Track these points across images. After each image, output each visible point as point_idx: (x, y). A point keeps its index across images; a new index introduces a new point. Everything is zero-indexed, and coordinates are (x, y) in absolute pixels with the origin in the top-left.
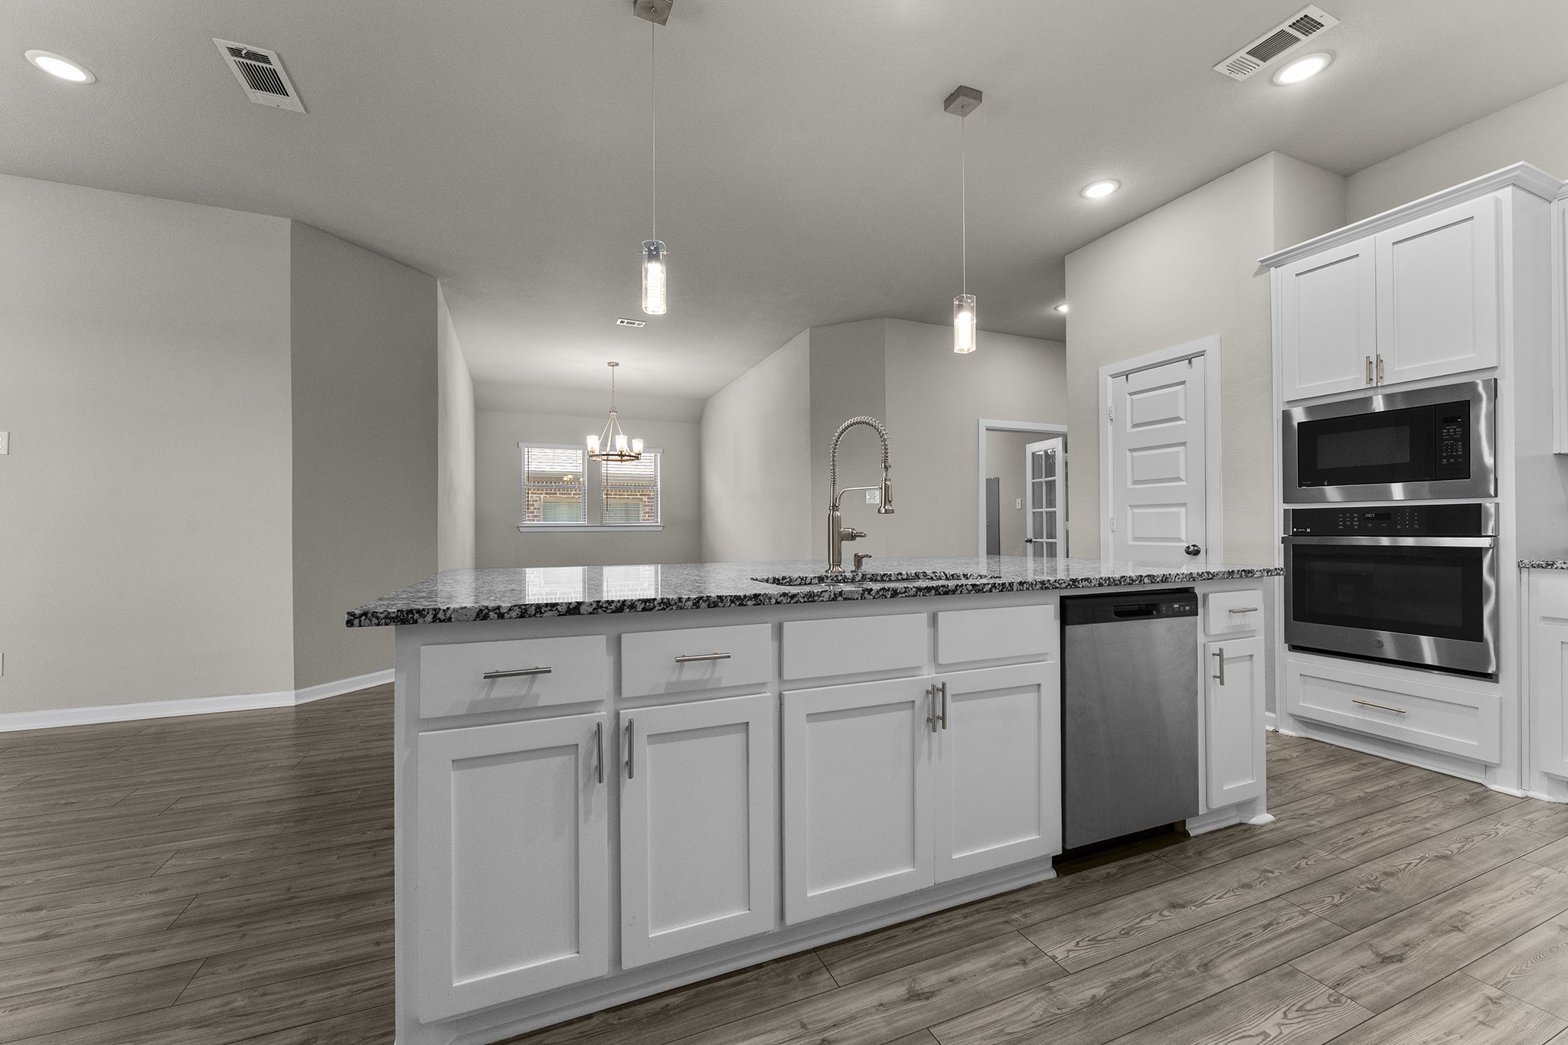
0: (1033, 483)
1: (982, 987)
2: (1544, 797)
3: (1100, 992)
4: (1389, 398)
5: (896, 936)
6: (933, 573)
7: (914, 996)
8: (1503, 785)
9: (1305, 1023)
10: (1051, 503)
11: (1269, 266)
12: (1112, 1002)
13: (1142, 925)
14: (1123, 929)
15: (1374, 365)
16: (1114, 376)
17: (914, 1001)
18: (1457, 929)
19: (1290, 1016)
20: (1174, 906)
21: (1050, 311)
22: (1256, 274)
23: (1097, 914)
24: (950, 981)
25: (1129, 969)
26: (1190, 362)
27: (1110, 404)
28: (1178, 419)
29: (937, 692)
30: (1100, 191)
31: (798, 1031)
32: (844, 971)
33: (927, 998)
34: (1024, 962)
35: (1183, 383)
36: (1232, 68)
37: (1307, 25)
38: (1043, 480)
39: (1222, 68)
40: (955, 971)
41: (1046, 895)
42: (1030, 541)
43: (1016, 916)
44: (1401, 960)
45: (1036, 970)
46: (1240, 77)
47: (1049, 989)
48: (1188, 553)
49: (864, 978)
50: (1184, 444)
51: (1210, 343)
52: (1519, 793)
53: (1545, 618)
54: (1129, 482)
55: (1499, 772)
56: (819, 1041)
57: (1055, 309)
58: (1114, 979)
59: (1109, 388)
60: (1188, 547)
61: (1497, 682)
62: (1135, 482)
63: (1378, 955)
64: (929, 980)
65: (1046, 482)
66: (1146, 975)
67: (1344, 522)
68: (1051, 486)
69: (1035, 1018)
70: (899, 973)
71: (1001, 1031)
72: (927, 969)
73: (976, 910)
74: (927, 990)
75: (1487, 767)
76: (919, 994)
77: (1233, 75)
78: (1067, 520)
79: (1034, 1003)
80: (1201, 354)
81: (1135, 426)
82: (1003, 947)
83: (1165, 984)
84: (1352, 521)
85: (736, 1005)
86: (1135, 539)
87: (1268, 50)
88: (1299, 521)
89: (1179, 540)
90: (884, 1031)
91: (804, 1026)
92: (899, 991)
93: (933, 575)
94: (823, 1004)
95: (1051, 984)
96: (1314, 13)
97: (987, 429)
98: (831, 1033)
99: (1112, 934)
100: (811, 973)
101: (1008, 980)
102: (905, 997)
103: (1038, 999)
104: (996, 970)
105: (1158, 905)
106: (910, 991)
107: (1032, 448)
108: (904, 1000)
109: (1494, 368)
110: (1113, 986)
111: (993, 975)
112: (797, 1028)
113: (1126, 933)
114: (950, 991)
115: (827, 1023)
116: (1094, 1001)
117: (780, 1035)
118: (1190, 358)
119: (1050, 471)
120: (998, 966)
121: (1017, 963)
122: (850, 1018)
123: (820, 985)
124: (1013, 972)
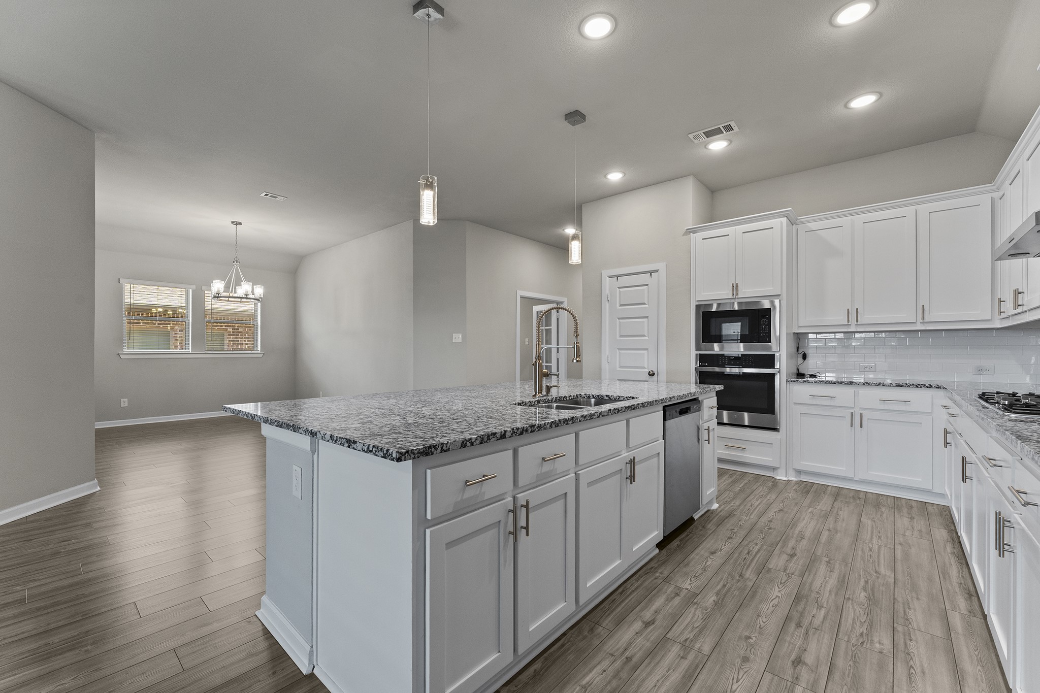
0: (537, 330)
1: (670, 611)
2: (794, 479)
3: (714, 598)
4: (739, 304)
5: (615, 599)
6: (585, 394)
7: (647, 624)
8: (781, 476)
9: (786, 588)
10: (548, 342)
11: (690, 232)
12: (722, 601)
13: (707, 565)
14: (702, 569)
15: (735, 288)
16: (610, 277)
17: (649, 626)
18: (802, 538)
19: (780, 587)
20: (713, 553)
21: (560, 231)
22: (683, 235)
23: (687, 564)
24: (656, 612)
25: (717, 585)
26: (651, 275)
27: (607, 292)
28: (644, 304)
29: (632, 462)
30: (615, 177)
32: (607, 622)
33: (653, 623)
34: (677, 595)
35: (647, 285)
36: (695, 137)
37: (729, 128)
39: (691, 136)
40: (654, 608)
41: (662, 561)
43: (657, 574)
44: (796, 555)
45: (685, 596)
46: (696, 142)
47: (696, 603)
48: (650, 375)
49: (619, 622)
50: (647, 317)
51: (661, 266)
52: (786, 479)
53: (795, 403)
54: (618, 336)
55: (779, 471)
56: (625, 660)
57: (563, 230)
58: (715, 591)
59: (607, 282)
60: (650, 372)
61: (779, 432)
62: (621, 336)
63: (788, 555)
64: (648, 615)
65: (545, 329)
66: (724, 586)
67: (722, 360)
68: (548, 332)
69: (701, 617)
70: (631, 617)
71: (693, 627)
72: (642, 610)
73: (639, 576)
74: (650, 620)
75: (774, 469)
76: (648, 623)
77: (694, 140)
78: (558, 353)
79: (695, 611)
80: (657, 271)
81: (621, 305)
82: (664, 590)
83: (734, 587)
84: (725, 360)
85: (571, 657)
86: (621, 367)
87: (709, 134)
88: (704, 359)
89: (644, 368)
90: (648, 644)
91: (612, 655)
92: (638, 625)
93: (585, 396)
94: (611, 642)
95: (695, 601)
96: (733, 124)
97: (521, 297)
98: (627, 654)
99: (700, 572)
100: (592, 629)
101: (677, 604)
102: (644, 626)
103: (696, 609)
104: (670, 602)
105: (707, 554)
106: (643, 622)
107: (537, 308)
108: (645, 627)
109: (780, 295)
110: (717, 594)
111: (670, 604)
112: (611, 657)
113: (705, 570)
114: (660, 617)
115: (621, 650)
116: (716, 603)
117: (605, 664)
118: (651, 273)
119: (548, 323)
120: (669, 599)
121: (675, 596)
122: (630, 644)
123: (602, 633)
124: (677, 600)
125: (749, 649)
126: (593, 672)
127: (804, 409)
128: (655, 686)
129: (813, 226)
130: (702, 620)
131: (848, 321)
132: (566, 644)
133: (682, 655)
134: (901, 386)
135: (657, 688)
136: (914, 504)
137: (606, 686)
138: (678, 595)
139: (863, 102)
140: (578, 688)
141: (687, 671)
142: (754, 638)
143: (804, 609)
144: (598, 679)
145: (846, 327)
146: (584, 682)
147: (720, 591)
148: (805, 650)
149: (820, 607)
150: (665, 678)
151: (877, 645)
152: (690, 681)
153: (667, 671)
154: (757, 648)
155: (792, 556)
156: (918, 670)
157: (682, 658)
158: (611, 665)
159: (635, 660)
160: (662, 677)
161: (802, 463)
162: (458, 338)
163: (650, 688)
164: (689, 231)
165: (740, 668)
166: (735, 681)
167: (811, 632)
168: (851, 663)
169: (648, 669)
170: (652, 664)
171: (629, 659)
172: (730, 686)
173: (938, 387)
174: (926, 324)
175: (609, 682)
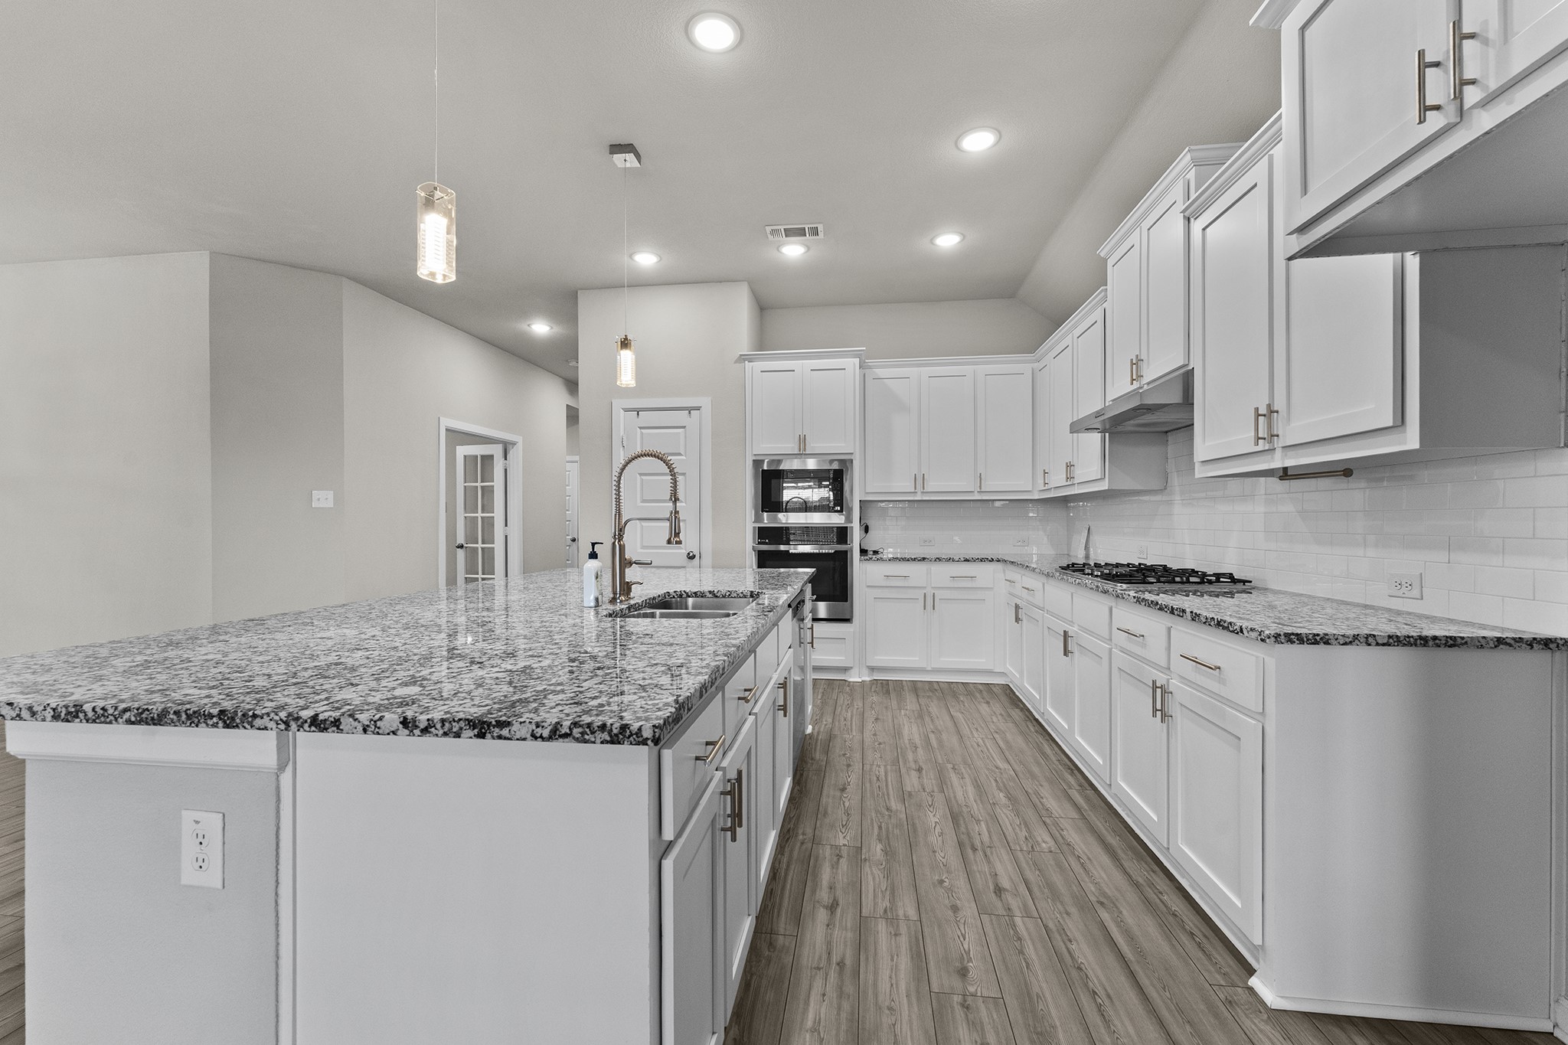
0: (465, 487)
1: (845, 879)
2: (868, 679)
3: (879, 847)
5: (772, 890)
7: (832, 908)
8: (854, 678)
9: (938, 811)
10: (488, 507)
11: (745, 360)
12: (890, 848)
13: (847, 806)
14: (845, 814)
15: (803, 441)
16: (626, 410)
17: (835, 911)
19: (932, 811)
20: (843, 789)
21: (523, 326)
22: (735, 363)
23: (826, 813)
24: (831, 889)
25: (873, 829)
26: (690, 413)
27: (622, 433)
28: (680, 454)
30: (646, 260)
31: (821, 973)
32: (783, 925)
33: (838, 905)
34: (839, 856)
35: (684, 427)
36: (773, 232)
37: (815, 232)
38: (479, 484)
39: (768, 229)
40: (825, 883)
41: (794, 818)
42: (461, 547)
43: (801, 837)
44: (922, 768)
45: (849, 856)
46: (770, 237)
47: (866, 859)
48: (690, 558)
49: (798, 918)
50: (685, 475)
51: (704, 402)
52: (859, 680)
53: (869, 586)
54: (639, 501)
55: (853, 671)
56: (837, 968)
57: (529, 325)
58: (875, 837)
59: (621, 419)
60: (689, 554)
61: (852, 623)
62: (644, 501)
63: (916, 770)
64: (824, 895)
65: (482, 487)
66: (880, 827)
68: (488, 492)
69: (882, 874)
70: (807, 907)
71: (882, 891)
72: (814, 892)
73: (782, 847)
74: (831, 901)
75: (845, 670)
76: (832, 906)
78: (506, 525)
79: (871, 870)
80: (698, 409)
82: (821, 856)
83: (890, 826)
85: (770, 996)
87: (789, 233)
88: (764, 534)
90: (850, 933)
91: (819, 969)
92: (822, 915)
94: (806, 951)
95: (863, 857)
96: (820, 228)
97: (446, 429)
98: (835, 959)
99: (845, 818)
100: (771, 944)
101: (848, 868)
102: (830, 913)
103: (870, 867)
104: (837, 868)
105: (838, 794)
106: (826, 907)
107: (462, 451)
108: (832, 913)
109: (852, 453)
110: (880, 840)
111: (840, 871)
112: (818, 972)
113: (848, 814)
114: (839, 893)
115: (825, 956)
116: (885, 852)
117: (818, 984)
118: (690, 410)
119: (487, 475)
120: (835, 866)
121: (838, 859)
122: (829, 943)
123: (787, 944)
124: (844, 864)
125: (950, 895)
126: (812, 1004)
127: (879, 593)
128: (892, 985)
129: (881, 372)
130: (886, 879)
131: (915, 489)
132: (750, 980)
133: (893, 933)
134: (968, 561)
135: (894, 986)
136: (980, 687)
137: (838, 1014)
138: (841, 857)
139: (948, 241)
140: (808, 1036)
141: (911, 950)
142: (946, 880)
143: (967, 828)
144: (823, 1010)
145: (913, 494)
146: (809, 1024)
147: (879, 835)
148: (996, 874)
149: (978, 821)
150: (895, 969)
151: (1044, 845)
152: (921, 961)
153: (892, 960)
154: (956, 890)
155: (920, 770)
156: (1085, 858)
157: (896, 935)
158: (826, 981)
159: (848, 962)
160: (892, 969)
161: (876, 657)
162: (323, 499)
163: (888, 990)
164: (743, 359)
165: (957, 922)
166: (962, 939)
167: (988, 851)
168: (1037, 872)
169: (871, 967)
170: (871, 959)
171: (841, 964)
172: (962, 948)
173: (999, 561)
174: (982, 494)
175: (839, 1008)
